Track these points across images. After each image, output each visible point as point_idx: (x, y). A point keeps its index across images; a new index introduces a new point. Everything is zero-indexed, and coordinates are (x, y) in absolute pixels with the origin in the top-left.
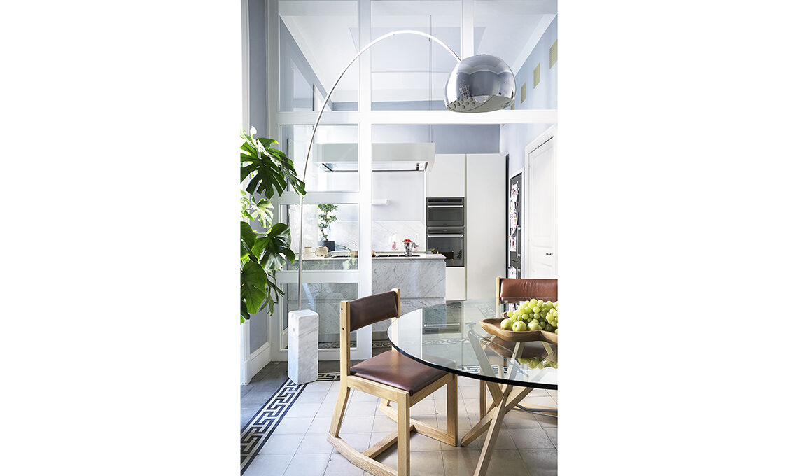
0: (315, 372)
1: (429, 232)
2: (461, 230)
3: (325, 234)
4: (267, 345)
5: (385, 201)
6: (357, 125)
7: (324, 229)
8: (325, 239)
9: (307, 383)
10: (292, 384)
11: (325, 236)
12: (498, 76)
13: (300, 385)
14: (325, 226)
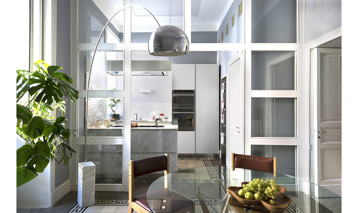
0: (93, 200)
1: (174, 110)
2: (192, 109)
3: (114, 110)
4: (68, 181)
5: (149, 91)
6: (123, 51)
7: (113, 108)
8: (113, 113)
9: (88, 207)
10: (79, 207)
11: (114, 111)
12: (177, 39)
13: (83, 208)
14: (114, 106)
